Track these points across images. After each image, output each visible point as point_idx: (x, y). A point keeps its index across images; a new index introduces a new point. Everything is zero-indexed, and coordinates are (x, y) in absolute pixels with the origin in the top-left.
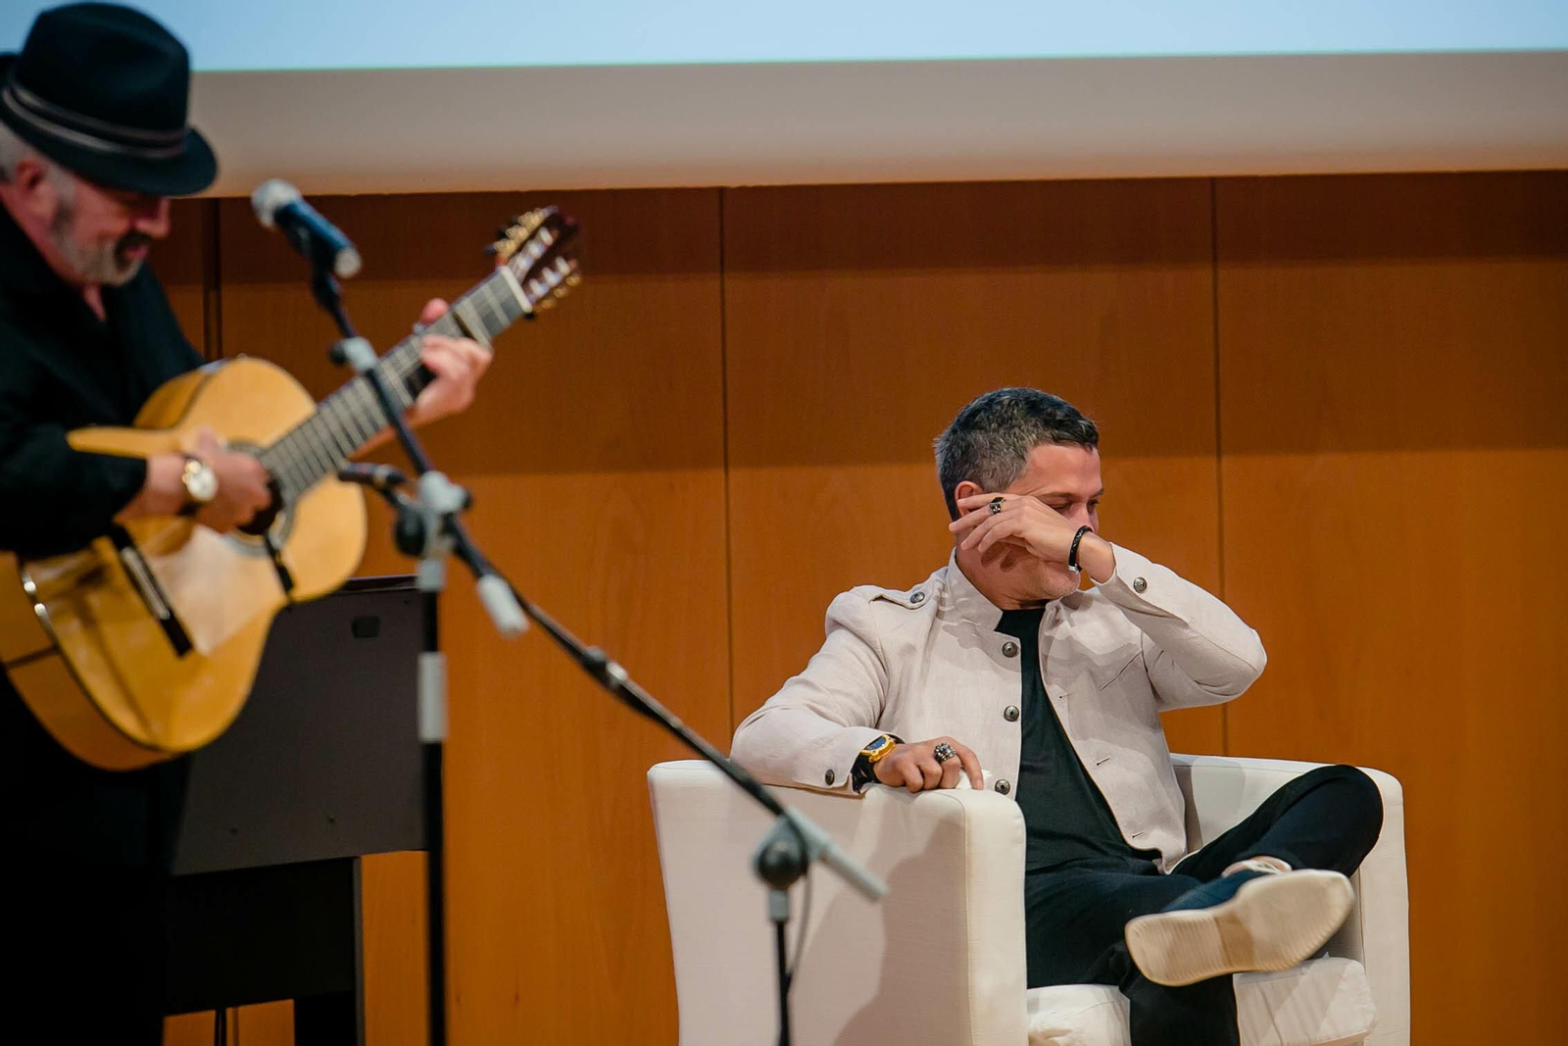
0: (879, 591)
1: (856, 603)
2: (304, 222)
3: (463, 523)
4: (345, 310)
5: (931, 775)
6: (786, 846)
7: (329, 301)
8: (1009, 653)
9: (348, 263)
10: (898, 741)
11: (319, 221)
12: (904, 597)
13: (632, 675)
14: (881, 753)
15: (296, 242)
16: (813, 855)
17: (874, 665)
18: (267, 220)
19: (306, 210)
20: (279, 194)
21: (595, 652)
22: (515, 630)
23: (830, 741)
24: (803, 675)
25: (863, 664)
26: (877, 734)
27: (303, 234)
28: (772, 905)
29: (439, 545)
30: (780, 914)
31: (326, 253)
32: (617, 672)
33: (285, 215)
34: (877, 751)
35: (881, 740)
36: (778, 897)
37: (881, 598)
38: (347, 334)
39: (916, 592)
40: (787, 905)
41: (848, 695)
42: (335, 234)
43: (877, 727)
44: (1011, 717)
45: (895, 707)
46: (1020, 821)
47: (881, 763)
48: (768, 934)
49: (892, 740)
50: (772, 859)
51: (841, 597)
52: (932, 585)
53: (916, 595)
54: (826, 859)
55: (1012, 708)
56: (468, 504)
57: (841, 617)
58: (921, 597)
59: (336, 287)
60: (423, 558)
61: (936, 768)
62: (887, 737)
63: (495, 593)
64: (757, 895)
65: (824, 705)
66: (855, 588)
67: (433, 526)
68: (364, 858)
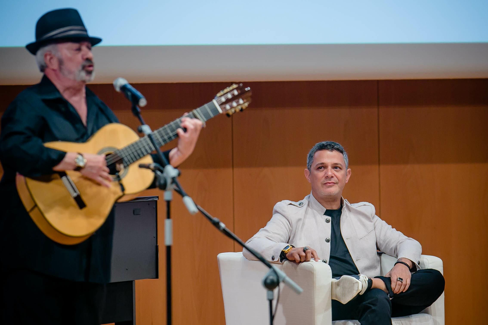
0: (290, 202)
1: (283, 205)
2: (129, 90)
3: (178, 180)
4: (141, 116)
5: (302, 256)
6: (273, 277)
7: (137, 114)
8: (327, 221)
9: (143, 102)
10: (293, 247)
11: (134, 90)
12: (297, 204)
13: (226, 226)
14: (288, 250)
15: (127, 96)
16: (281, 280)
17: (287, 224)
18: (118, 89)
19: (130, 87)
20: (121, 82)
21: (216, 219)
22: (194, 212)
23: (272, 247)
24: (265, 228)
25: (284, 224)
27: (129, 94)
28: (268, 295)
29: (171, 187)
30: (271, 298)
31: (136, 100)
32: (222, 225)
33: (124, 88)
34: (287, 250)
36: (270, 292)
37: (291, 204)
38: (143, 124)
39: (300, 202)
40: (273, 295)
41: (279, 234)
42: (139, 94)
43: (288, 243)
44: (328, 241)
47: (288, 254)
48: (267, 303)
49: (291, 246)
50: (268, 281)
51: (279, 203)
53: (301, 203)
54: (284, 281)
55: (328, 239)
56: (179, 175)
57: (278, 210)
58: (302, 204)
59: (139, 110)
60: (166, 191)
61: (304, 254)
62: (290, 246)
63: (189, 202)
64: (264, 292)
65: (271, 237)
66: (283, 201)
67: (169, 181)
68: (136, 281)
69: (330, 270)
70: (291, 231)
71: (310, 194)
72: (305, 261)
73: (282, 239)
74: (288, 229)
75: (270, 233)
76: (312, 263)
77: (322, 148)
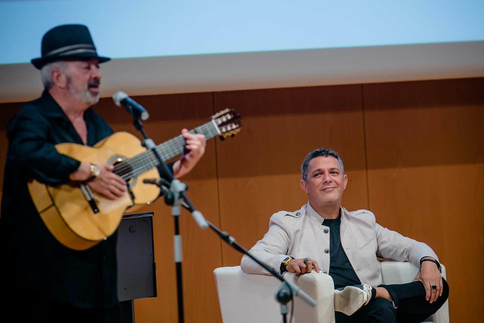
0: (287, 213)
1: (280, 216)
2: (130, 104)
3: (185, 194)
4: (143, 130)
5: (303, 268)
6: (286, 291)
7: (139, 128)
8: (326, 232)
9: (145, 116)
10: (293, 258)
11: (135, 103)
12: (294, 214)
13: (236, 240)
14: (288, 262)
15: (128, 110)
16: (294, 293)
17: (285, 236)
18: (118, 103)
19: (130, 100)
20: (122, 95)
21: (225, 233)
22: (205, 227)
23: (272, 260)
24: (263, 240)
25: (282, 236)
26: (287, 256)
27: (130, 107)
28: (281, 309)
29: (179, 202)
30: (284, 312)
31: (138, 113)
32: (232, 239)
33: (124, 102)
34: (287, 262)
35: (288, 258)
36: (284, 307)
37: (288, 215)
38: (146, 138)
39: (297, 212)
40: (287, 309)
41: (277, 246)
42: (140, 107)
43: (286, 254)
44: (327, 252)
45: (292, 249)
46: (333, 282)
47: (288, 266)
48: (281, 318)
49: (291, 258)
50: (282, 295)
51: (275, 214)
52: (302, 210)
53: (298, 213)
54: (297, 295)
55: (327, 249)
56: (187, 189)
57: (275, 221)
58: (299, 214)
59: (141, 123)
60: (174, 206)
61: (304, 266)
62: (290, 257)
63: (199, 217)
64: (277, 306)
65: (269, 250)
66: (279, 212)
67: (177, 196)
68: (135, 300)
69: (332, 281)
70: (289, 243)
71: (307, 203)
72: (306, 273)
73: (281, 251)
74: (286, 241)
75: (268, 245)
76: (313, 275)
77: (317, 154)
